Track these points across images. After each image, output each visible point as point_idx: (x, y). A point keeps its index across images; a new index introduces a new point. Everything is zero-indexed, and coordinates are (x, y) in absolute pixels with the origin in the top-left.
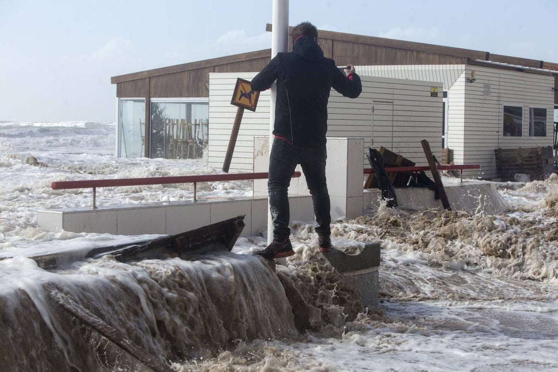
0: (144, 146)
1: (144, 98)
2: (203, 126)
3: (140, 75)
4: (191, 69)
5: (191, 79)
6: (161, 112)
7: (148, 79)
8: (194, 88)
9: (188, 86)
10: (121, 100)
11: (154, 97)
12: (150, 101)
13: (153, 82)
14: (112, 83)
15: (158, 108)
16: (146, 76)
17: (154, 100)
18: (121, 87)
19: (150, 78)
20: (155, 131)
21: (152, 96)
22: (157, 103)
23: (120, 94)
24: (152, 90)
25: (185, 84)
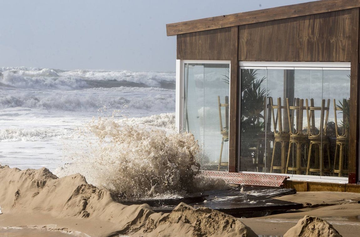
0: (228, 143)
1: (229, 62)
2: (337, 112)
3: (221, 22)
4: (315, 12)
5: (317, 31)
6: (257, 86)
7: (236, 29)
8: (323, 45)
9: (310, 43)
10: (185, 64)
11: (246, 60)
12: (238, 67)
13: (245, 35)
14: (169, 35)
15: (253, 79)
16: (231, 23)
17: (246, 65)
18: (185, 42)
19: (238, 26)
20: (245, 118)
21: (243, 58)
22: (252, 70)
23: (182, 54)
24: (244, 49)
25: (305, 39)
